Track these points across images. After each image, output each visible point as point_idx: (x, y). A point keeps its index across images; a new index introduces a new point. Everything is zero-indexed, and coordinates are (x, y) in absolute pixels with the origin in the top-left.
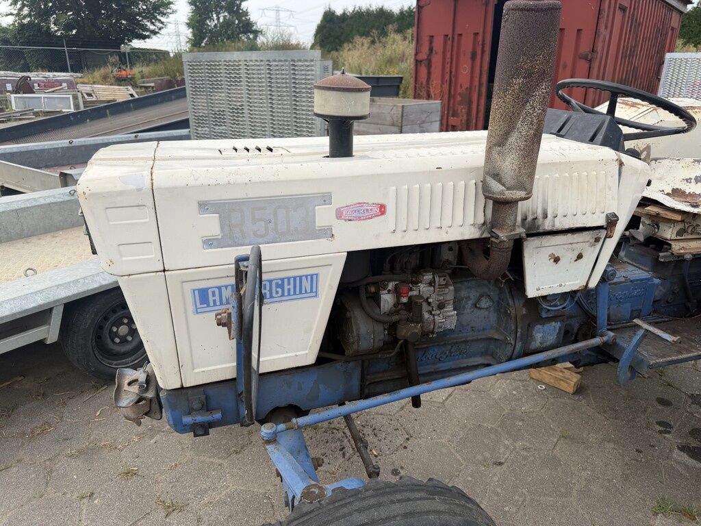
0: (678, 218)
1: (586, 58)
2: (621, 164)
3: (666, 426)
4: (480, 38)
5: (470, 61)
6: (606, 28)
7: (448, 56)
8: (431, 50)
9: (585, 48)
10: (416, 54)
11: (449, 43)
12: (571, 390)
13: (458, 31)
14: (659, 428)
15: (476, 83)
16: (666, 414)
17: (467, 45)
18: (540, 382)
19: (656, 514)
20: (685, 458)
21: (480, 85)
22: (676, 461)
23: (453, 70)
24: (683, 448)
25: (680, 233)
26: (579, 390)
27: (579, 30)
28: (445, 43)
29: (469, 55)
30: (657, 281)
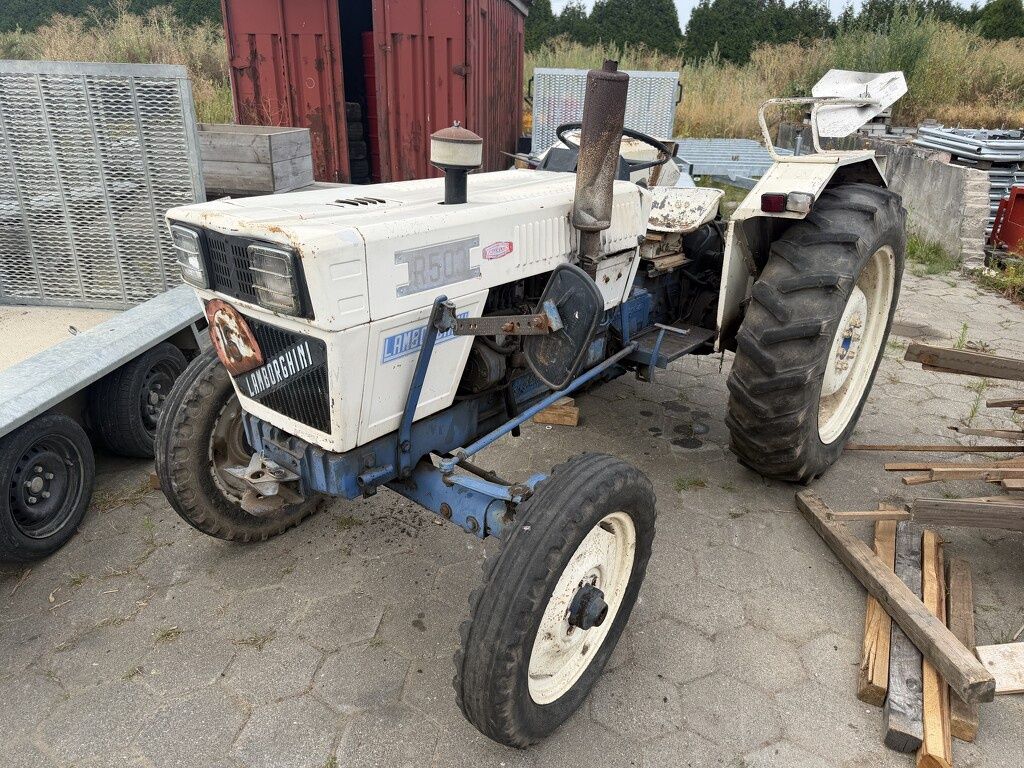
0: (659, 238)
1: (460, 74)
2: (641, 194)
3: (656, 431)
4: (325, 41)
5: (316, 73)
6: (474, 37)
7: (283, 63)
8: (254, 54)
9: (457, 62)
10: (232, 59)
11: (281, 46)
12: (575, 423)
13: (292, 30)
14: (652, 433)
15: (330, 101)
16: (652, 422)
17: (307, 49)
18: (545, 423)
19: (679, 491)
20: (678, 448)
21: (336, 105)
22: (677, 453)
23: (294, 84)
24: (675, 442)
25: (657, 253)
26: (581, 422)
27: (448, 39)
28: (274, 44)
29: (313, 64)
30: (650, 295)
